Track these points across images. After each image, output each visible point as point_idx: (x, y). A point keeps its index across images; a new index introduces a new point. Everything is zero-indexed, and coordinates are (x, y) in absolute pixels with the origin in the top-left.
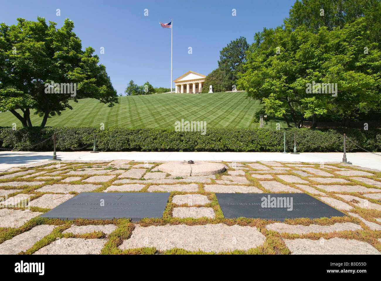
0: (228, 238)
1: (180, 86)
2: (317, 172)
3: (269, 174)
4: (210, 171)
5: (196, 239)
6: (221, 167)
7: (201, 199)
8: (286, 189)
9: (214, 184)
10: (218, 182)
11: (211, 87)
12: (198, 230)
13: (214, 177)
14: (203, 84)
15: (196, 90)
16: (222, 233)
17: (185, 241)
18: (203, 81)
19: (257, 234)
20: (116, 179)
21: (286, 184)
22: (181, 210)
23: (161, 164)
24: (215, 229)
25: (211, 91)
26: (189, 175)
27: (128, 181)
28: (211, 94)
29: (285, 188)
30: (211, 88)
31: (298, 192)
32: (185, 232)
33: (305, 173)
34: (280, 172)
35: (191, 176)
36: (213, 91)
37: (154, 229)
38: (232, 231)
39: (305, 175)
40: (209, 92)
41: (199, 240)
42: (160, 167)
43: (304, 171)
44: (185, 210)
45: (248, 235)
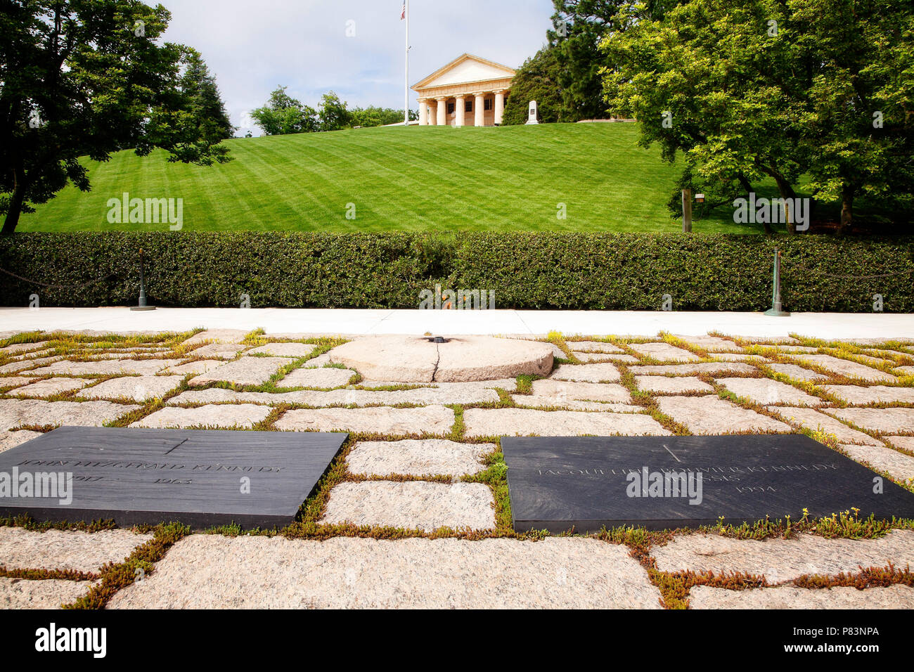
0: (515, 589)
1: (433, 103)
2: (845, 368)
3: (694, 376)
4: (500, 364)
5: (397, 591)
6: (541, 352)
7: (449, 456)
8: (741, 422)
9: (507, 406)
10: (519, 399)
11: (533, 105)
12: (412, 560)
13: (510, 385)
14: (506, 94)
15: (486, 116)
16: (498, 572)
17: (356, 599)
18: (507, 86)
19: (621, 575)
20: (186, 387)
21: (746, 405)
22: (373, 492)
23: (342, 342)
24: (477, 555)
25: (533, 119)
26: (428, 377)
27: (221, 394)
28: (533, 127)
29: (740, 419)
30: (533, 111)
31: (779, 430)
32: (366, 566)
33: (806, 372)
34: (730, 367)
35: (434, 380)
36: (539, 117)
37: (261, 555)
38: (536, 564)
39: (806, 377)
40: (527, 123)
41: (408, 594)
42: (337, 353)
43: (807, 367)
44: (386, 492)
45: (589, 577)
